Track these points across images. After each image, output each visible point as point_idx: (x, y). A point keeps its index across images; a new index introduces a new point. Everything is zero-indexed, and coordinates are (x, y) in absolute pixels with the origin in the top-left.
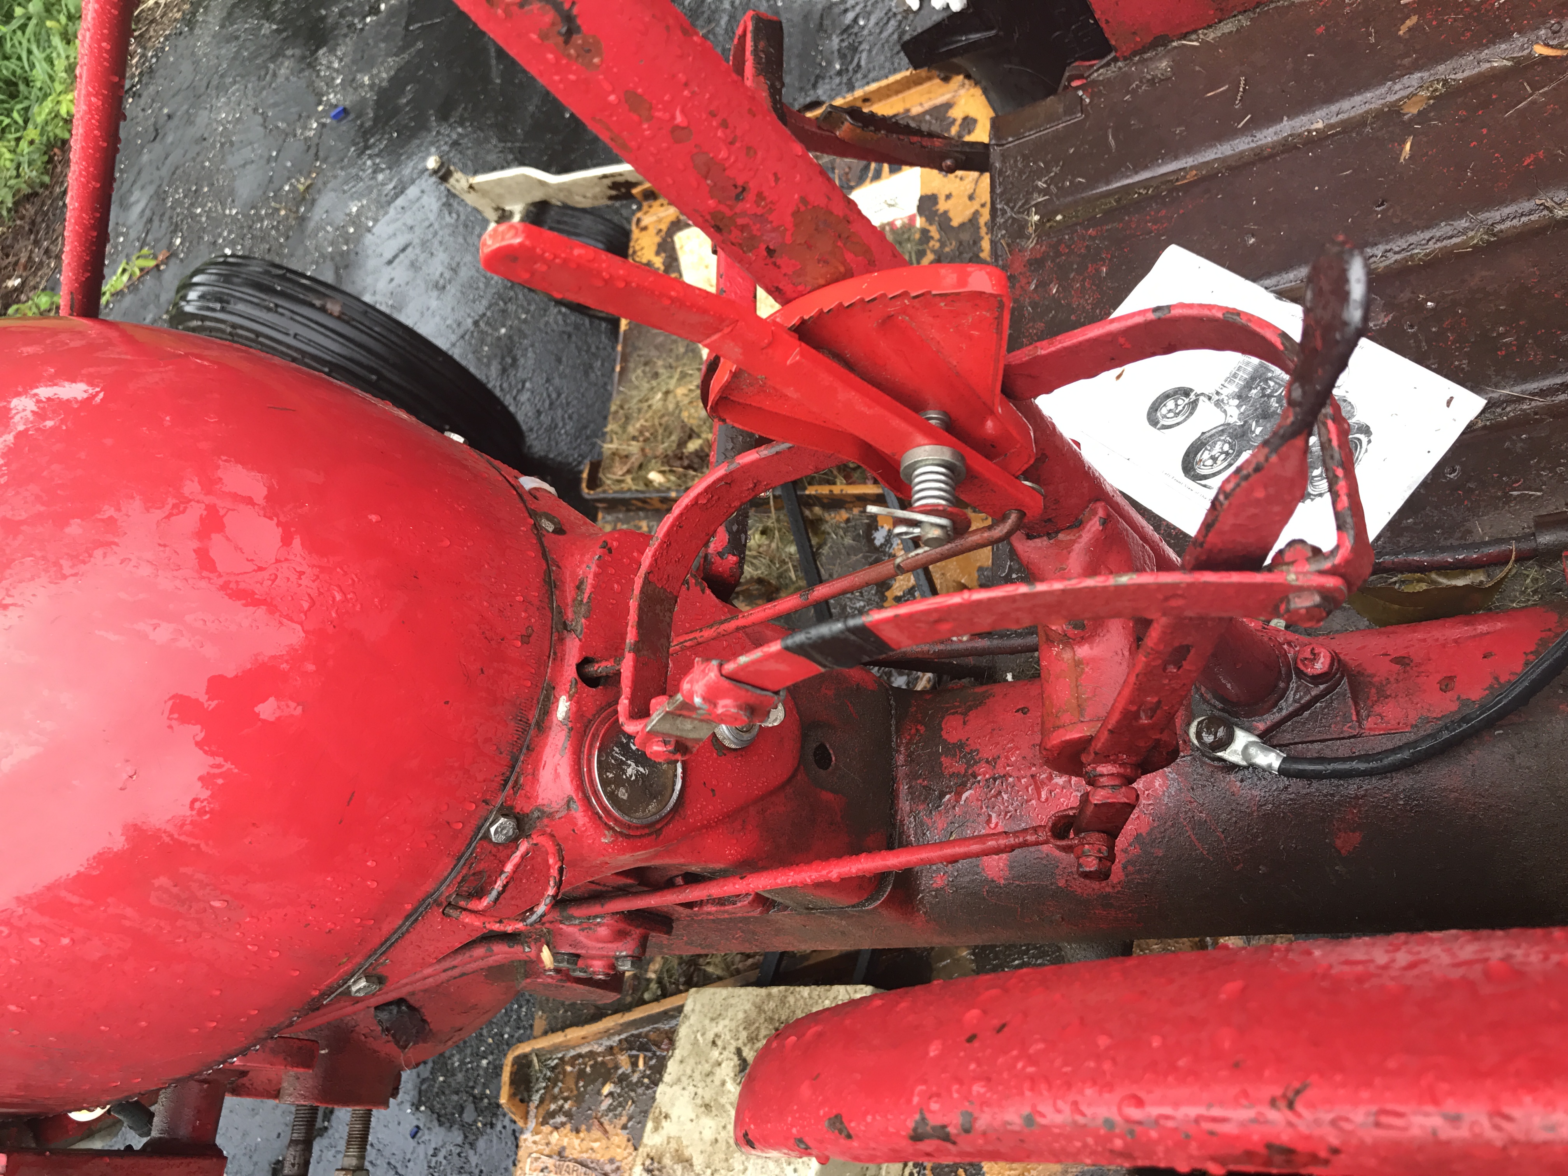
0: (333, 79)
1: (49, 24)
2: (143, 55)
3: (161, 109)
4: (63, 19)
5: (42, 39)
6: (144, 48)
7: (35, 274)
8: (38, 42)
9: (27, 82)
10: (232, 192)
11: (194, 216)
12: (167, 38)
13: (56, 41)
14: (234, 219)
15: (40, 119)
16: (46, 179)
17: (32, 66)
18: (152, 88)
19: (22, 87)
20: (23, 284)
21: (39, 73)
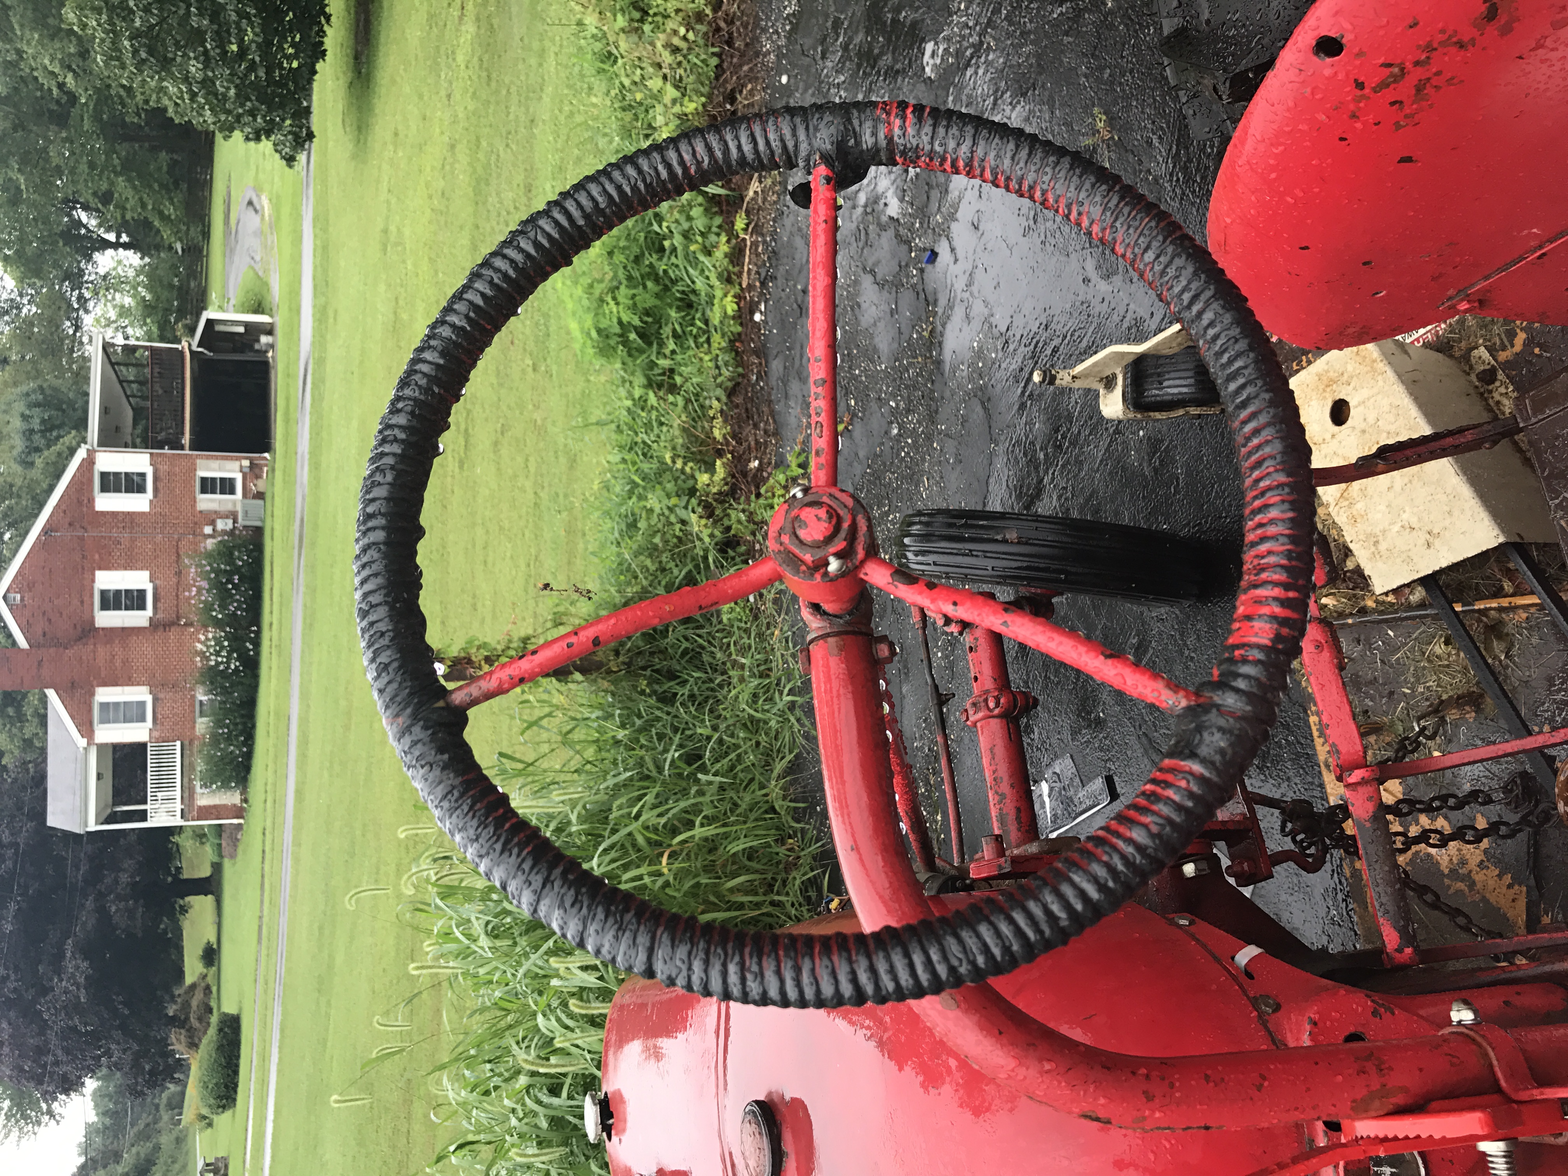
0: (913, 224)
1: (693, 248)
2: (764, 242)
3: (795, 286)
4: (699, 239)
5: (693, 261)
6: (763, 235)
7: (765, 453)
8: (690, 262)
9: (694, 291)
10: (875, 350)
11: (856, 378)
12: (774, 220)
13: (702, 258)
14: (885, 371)
15: (716, 322)
16: (740, 370)
17: (693, 282)
18: (781, 268)
19: (693, 297)
20: (760, 464)
21: (700, 285)
